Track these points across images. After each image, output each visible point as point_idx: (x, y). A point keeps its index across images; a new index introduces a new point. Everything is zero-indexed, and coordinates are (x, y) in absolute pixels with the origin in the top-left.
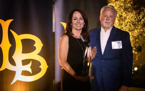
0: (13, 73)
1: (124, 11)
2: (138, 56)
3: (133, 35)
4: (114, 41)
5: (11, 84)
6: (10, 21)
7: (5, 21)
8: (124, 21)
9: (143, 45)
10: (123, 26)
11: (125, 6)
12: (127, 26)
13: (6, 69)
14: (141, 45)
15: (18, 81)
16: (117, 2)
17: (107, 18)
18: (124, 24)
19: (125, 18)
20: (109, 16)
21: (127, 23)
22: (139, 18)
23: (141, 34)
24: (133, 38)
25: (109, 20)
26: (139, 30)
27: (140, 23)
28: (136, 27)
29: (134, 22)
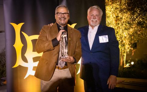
0: (26, 69)
1: (120, 12)
2: (134, 51)
3: (129, 33)
4: (101, 35)
5: (25, 78)
6: (21, 24)
7: (17, 24)
8: (120, 21)
9: (138, 41)
10: (119, 26)
11: (121, 8)
12: (123, 25)
13: (20, 66)
14: (136, 42)
15: (30, 76)
16: (113, 4)
17: (94, 17)
18: (120, 23)
19: (121, 18)
20: (95, 15)
21: (123, 23)
22: (134, 17)
23: (136, 32)
24: (129, 36)
25: (95, 18)
26: (133, 29)
27: (134, 22)
28: (131, 26)
29: (129, 22)
